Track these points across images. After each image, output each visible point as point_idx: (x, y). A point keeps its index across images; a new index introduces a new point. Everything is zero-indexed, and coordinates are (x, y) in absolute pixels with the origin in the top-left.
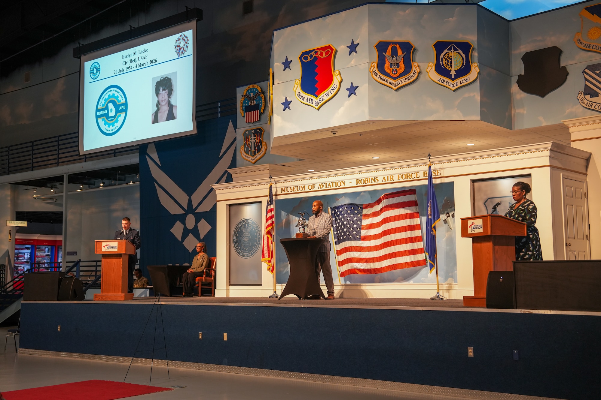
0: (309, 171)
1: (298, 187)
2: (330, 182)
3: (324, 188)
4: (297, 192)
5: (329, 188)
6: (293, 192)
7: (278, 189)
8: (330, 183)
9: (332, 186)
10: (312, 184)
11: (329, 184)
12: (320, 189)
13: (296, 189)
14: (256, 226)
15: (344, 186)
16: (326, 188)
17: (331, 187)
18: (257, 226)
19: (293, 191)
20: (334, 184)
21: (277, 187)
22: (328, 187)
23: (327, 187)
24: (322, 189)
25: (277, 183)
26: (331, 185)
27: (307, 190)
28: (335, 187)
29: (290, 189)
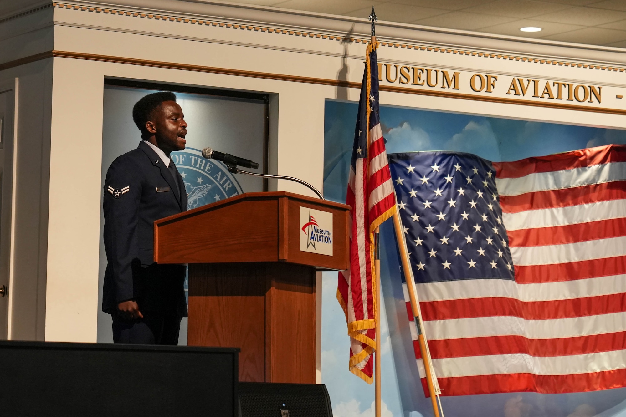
0: (524, 30)
1: (433, 74)
2: (551, 79)
3: (529, 96)
4: (426, 88)
5: (546, 100)
6: (409, 86)
7: (349, 61)
8: (551, 83)
9: (555, 95)
10: (486, 71)
11: (547, 88)
12: (512, 96)
13: (424, 76)
14: (227, 186)
15: (595, 104)
16: (535, 96)
17: (550, 97)
18: (233, 186)
19: (411, 81)
20: (565, 91)
21: (350, 53)
22: (542, 97)
23: (540, 95)
24: (521, 98)
25: (351, 41)
26: (554, 90)
27: (465, 89)
28: (564, 102)
29: (399, 75)
